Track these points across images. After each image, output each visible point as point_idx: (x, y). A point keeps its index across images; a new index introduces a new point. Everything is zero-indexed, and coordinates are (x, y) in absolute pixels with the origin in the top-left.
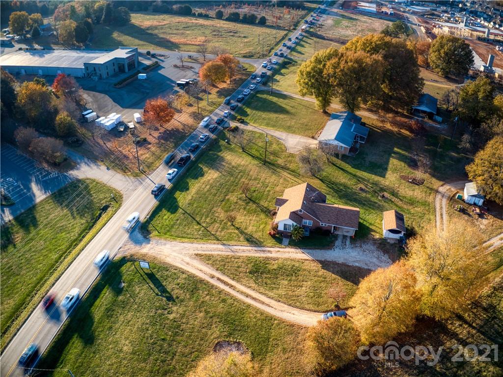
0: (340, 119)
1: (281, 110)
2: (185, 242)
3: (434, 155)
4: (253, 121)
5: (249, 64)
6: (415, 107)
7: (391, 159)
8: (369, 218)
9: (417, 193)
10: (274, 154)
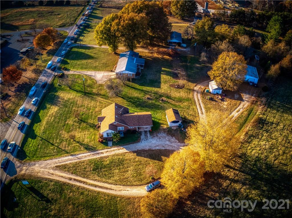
0: (126, 56)
1: (88, 57)
2: (47, 160)
3: (186, 68)
4: (72, 68)
5: (64, 31)
6: (169, 40)
7: (162, 75)
8: (157, 116)
9: (182, 94)
10: (90, 86)
